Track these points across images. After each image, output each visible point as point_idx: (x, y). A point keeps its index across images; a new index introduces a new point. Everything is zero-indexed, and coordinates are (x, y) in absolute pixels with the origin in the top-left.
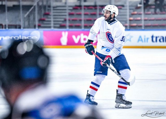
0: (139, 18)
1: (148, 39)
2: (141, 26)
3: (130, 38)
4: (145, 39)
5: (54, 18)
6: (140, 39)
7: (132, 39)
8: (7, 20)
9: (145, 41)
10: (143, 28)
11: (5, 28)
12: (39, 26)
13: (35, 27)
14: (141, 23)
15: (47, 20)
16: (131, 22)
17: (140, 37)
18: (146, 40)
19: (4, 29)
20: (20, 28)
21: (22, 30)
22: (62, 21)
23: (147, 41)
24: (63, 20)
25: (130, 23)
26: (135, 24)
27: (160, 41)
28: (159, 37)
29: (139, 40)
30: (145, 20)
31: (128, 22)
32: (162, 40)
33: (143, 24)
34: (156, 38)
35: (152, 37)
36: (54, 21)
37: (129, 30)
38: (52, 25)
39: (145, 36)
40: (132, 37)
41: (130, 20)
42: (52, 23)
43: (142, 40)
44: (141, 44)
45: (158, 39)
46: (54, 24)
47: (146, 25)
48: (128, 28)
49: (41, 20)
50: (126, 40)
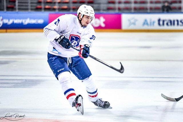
1: (154, 22)
2: (147, 9)
3: (135, 22)
6: (145, 23)
7: (137, 23)
10: (149, 11)
17: (146, 20)
18: (152, 23)
27: (167, 24)
28: (166, 20)
29: (144, 24)
32: (169, 24)
34: (164, 21)
35: (159, 20)
37: (134, 13)
39: (151, 20)
43: (147, 24)
44: (146, 27)
45: (165, 23)
48: (133, 11)
50: (131, 24)
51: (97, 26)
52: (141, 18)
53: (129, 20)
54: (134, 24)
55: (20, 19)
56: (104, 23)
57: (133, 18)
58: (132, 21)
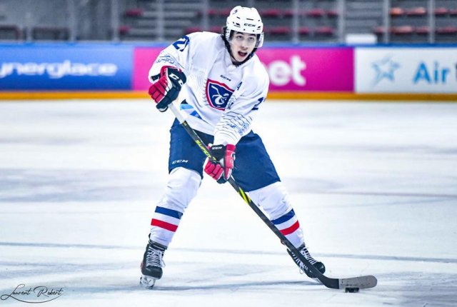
0: (421, 10)
1: (445, 72)
2: (425, 34)
3: (392, 71)
4: (436, 73)
5: (166, 10)
6: (422, 72)
7: (397, 74)
8: (29, 15)
9: (436, 79)
10: (431, 40)
11: (25, 38)
12: (123, 34)
13: (109, 36)
14: (426, 24)
15: (146, 14)
16: (397, 21)
17: (423, 66)
18: (440, 75)
19: (20, 42)
20: (66, 38)
21: (72, 45)
22: (191, 19)
23: (444, 79)
24: (191, 14)
25: (392, 24)
26: (407, 29)
29: (418, 76)
30: (438, 15)
31: (387, 21)
33: (431, 26)
36: (166, 19)
37: (390, 45)
38: (160, 30)
39: (436, 64)
40: (396, 66)
41: (393, 16)
42: (161, 23)
43: (427, 77)
44: (423, 87)
46: (167, 27)
47: (440, 29)
48: (386, 40)
49: (130, 16)
50: (380, 76)
51: (282, 81)
52: (408, 58)
53: (375, 66)
54: (390, 76)
55: (39, 62)
56: (303, 73)
57: (385, 61)
58: (385, 68)
